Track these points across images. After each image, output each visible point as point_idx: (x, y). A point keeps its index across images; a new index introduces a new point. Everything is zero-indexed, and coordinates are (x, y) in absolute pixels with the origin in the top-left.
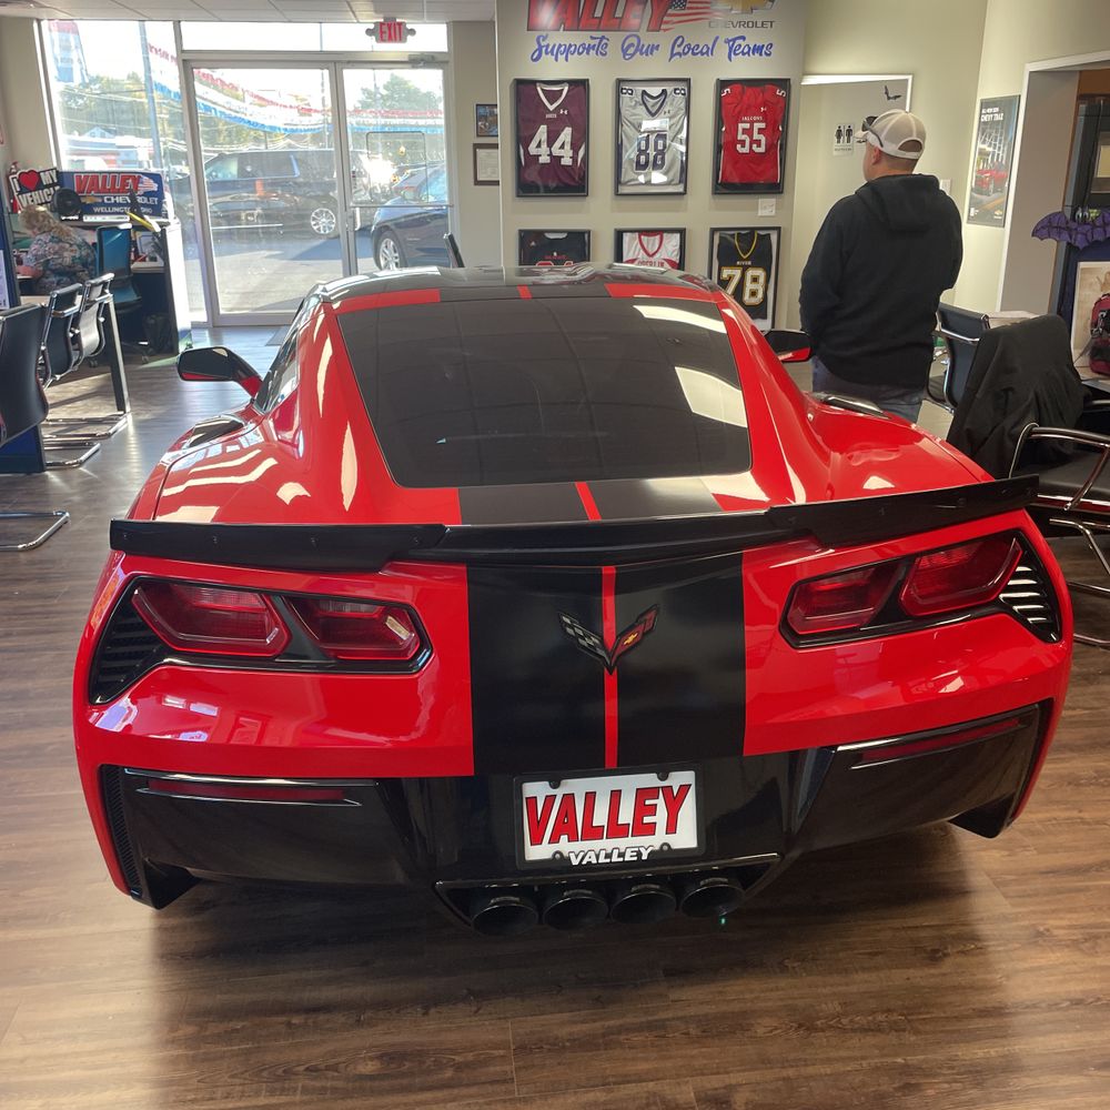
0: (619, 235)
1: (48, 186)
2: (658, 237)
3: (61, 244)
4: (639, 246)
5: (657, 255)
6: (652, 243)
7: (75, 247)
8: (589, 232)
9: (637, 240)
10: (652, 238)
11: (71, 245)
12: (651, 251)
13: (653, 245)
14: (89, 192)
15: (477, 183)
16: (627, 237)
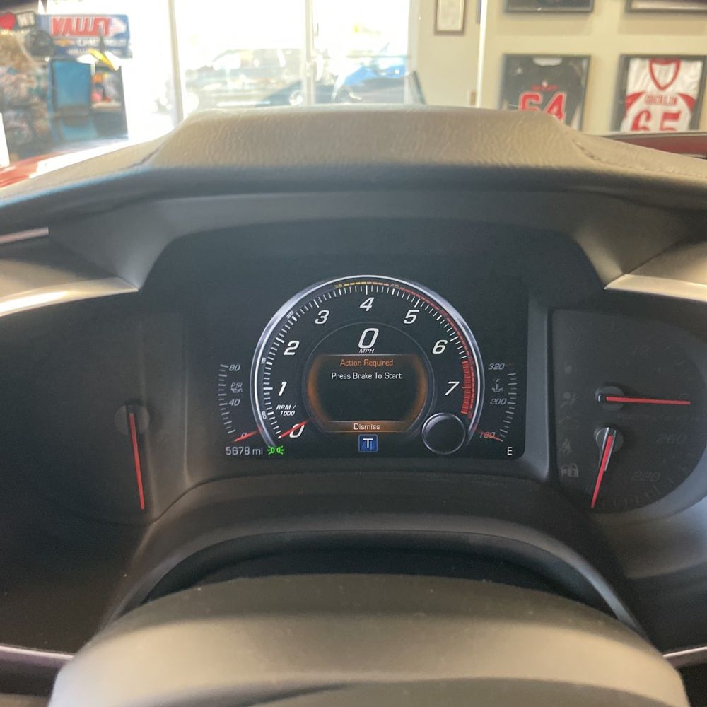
0: (626, 61)
1: (25, 28)
2: (672, 67)
3: (19, 75)
4: (649, 77)
5: (670, 89)
6: (664, 73)
7: (33, 78)
8: (588, 58)
9: (647, 70)
10: (665, 67)
11: (29, 76)
12: (662, 82)
13: (666, 74)
14: (64, 34)
15: (438, 32)
16: (635, 65)
